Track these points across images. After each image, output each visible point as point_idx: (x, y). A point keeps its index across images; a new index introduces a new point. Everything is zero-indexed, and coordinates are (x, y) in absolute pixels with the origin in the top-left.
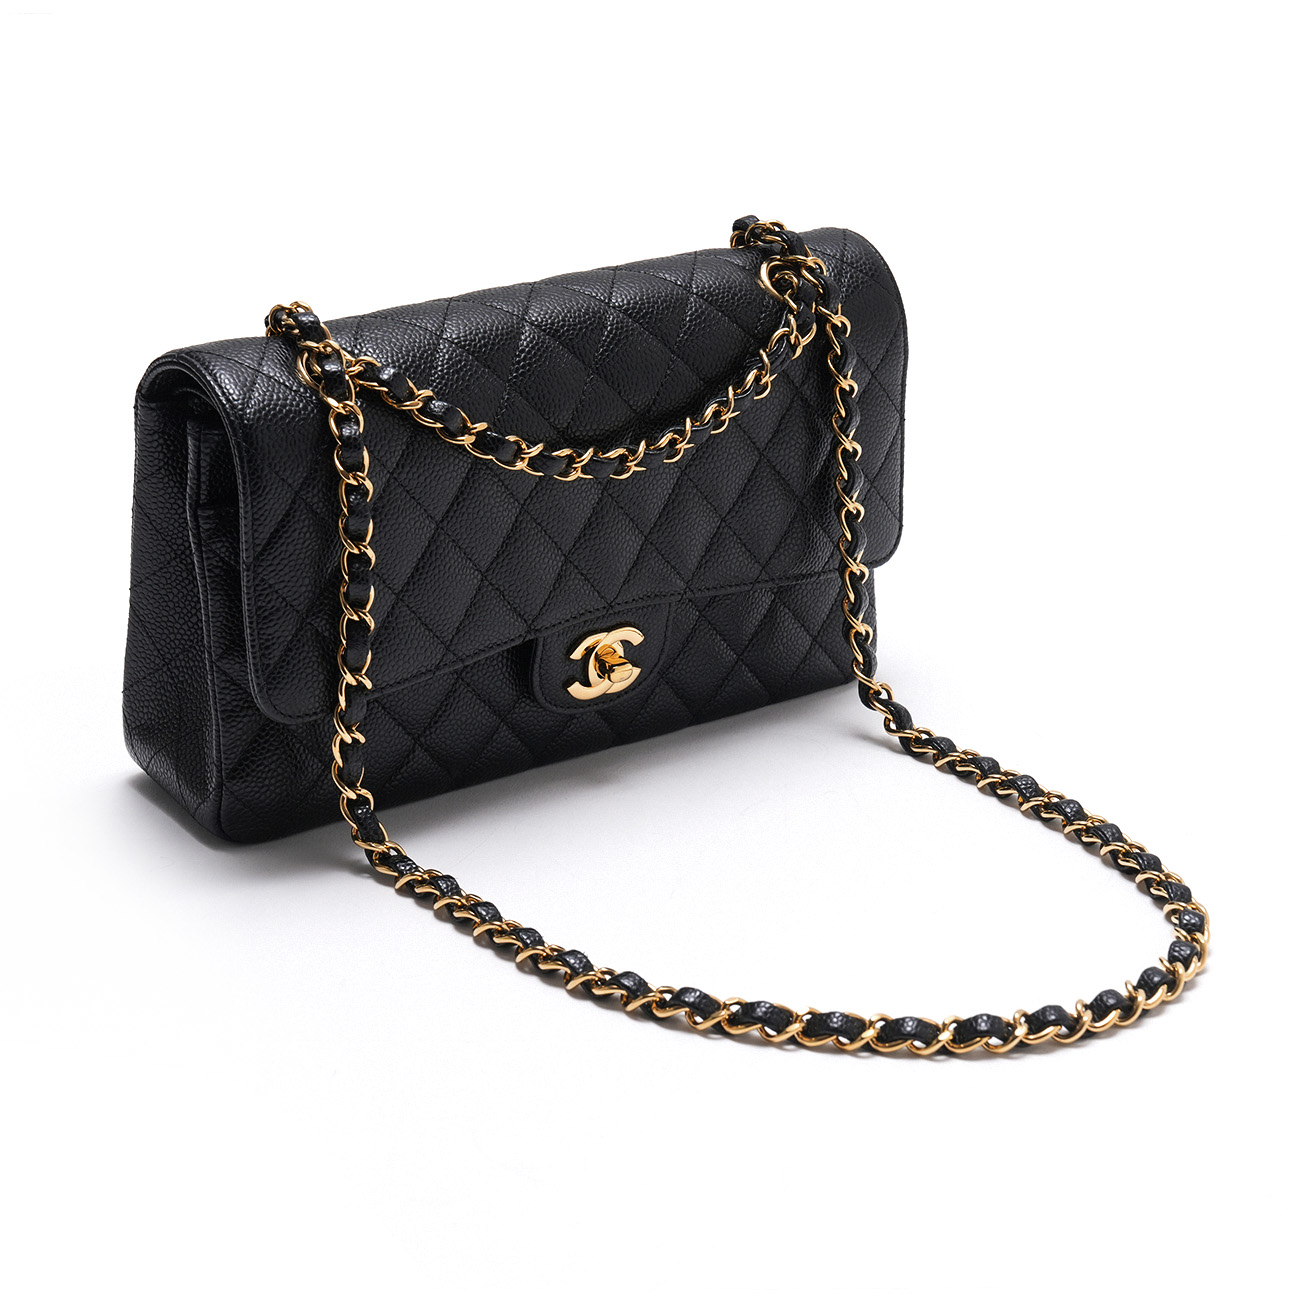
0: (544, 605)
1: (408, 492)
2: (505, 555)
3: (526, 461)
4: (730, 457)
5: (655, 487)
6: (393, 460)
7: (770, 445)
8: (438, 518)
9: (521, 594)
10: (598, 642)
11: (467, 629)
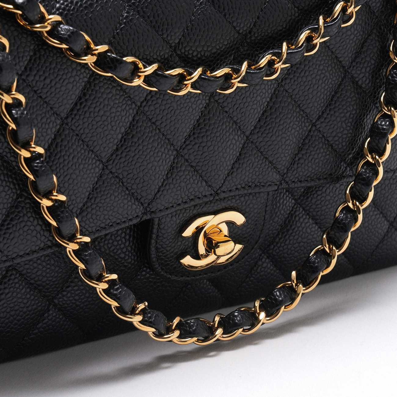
0: (158, 191)
1: (35, 92)
2: (123, 148)
3: (142, 79)
4: (320, 72)
5: (255, 95)
6: (21, 64)
7: (354, 64)
8: (63, 115)
9: (137, 181)
10: (205, 224)
11: (89, 210)
